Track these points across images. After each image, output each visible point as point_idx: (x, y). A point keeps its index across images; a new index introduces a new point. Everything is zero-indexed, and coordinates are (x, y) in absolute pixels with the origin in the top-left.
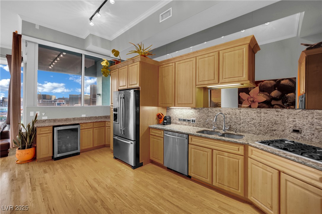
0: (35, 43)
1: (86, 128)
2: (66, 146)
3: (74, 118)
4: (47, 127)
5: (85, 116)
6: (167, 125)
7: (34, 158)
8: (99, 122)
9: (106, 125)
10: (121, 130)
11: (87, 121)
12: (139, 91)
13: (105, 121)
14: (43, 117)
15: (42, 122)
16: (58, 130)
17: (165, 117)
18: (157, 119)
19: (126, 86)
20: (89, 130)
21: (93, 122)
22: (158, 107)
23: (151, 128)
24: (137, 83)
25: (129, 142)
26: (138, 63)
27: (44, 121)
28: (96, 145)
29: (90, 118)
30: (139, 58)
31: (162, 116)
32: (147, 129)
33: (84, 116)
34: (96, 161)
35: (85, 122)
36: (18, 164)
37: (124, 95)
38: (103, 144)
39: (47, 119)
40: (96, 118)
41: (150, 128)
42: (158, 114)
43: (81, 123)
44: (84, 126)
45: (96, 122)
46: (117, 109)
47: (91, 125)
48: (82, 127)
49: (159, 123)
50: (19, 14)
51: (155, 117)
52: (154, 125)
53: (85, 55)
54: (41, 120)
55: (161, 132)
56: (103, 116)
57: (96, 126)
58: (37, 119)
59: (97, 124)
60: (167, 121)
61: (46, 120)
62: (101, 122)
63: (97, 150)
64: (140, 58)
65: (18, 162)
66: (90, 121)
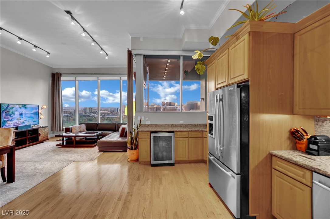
0: (141, 55)
1: (181, 136)
2: (162, 153)
3: (173, 124)
4: (146, 132)
5: (183, 123)
6: (318, 155)
7: (137, 160)
8: (196, 131)
9: (204, 136)
10: (217, 148)
11: (182, 129)
12: (248, 86)
13: (203, 131)
14: (147, 122)
15: (146, 127)
16: (154, 137)
17: (311, 137)
18: (289, 138)
19: (225, 81)
20: (185, 140)
21: (189, 131)
22: (294, 115)
23: (276, 156)
24: (244, 73)
25: (229, 173)
26: (246, 37)
27: (148, 126)
28: (192, 158)
29: (188, 125)
30: (247, 25)
31: (304, 134)
32: (267, 156)
33: (181, 122)
34: (187, 182)
35: (180, 130)
36: (128, 161)
37: (222, 96)
38: (200, 158)
39: (150, 123)
40: (195, 125)
41: (272, 156)
42: (293, 130)
43: (176, 131)
44: (179, 135)
45: (192, 131)
46: (212, 117)
47: (186, 135)
48: (177, 135)
49: (295, 148)
50: (129, 33)
51: (286, 134)
52: (281, 150)
53: (184, 56)
54: (146, 125)
55: (302, 173)
56: (203, 124)
57: (192, 136)
58: (141, 124)
59: (193, 133)
60: (318, 147)
61: (149, 125)
62: (197, 131)
63: (193, 165)
64: (249, 26)
65: (129, 160)
66: (185, 130)
